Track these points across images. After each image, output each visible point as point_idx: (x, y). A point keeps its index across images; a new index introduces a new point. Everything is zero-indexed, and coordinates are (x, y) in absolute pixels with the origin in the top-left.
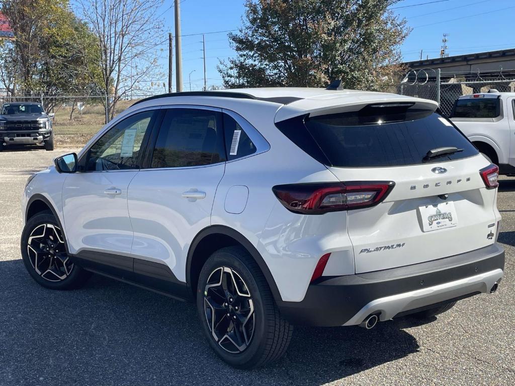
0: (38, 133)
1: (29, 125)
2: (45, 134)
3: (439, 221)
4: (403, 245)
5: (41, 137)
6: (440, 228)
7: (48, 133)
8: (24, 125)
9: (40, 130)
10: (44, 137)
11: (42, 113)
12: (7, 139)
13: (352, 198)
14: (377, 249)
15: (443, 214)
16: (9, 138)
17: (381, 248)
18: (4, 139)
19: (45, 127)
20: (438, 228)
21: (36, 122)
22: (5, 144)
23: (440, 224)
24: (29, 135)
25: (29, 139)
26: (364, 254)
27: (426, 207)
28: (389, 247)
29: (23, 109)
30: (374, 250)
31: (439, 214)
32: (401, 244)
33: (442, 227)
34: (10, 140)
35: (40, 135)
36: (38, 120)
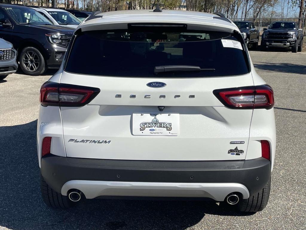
0: (287, 41)
1: (282, 36)
2: (292, 42)
3: (153, 128)
4: (109, 142)
5: (289, 43)
6: (153, 134)
7: (293, 42)
8: (279, 36)
9: (289, 39)
10: (290, 44)
11: (294, 28)
12: (267, 43)
13: (65, 97)
14: (83, 141)
15: (161, 124)
16: (269, 43)
17: (87, 141)
18: (266, 44)
19: (292, 38)
20: (151, 134)
21: (287, 34)
22: (267, 47)
23: (155, 132)
24: (281, 42)
25: (281, 44)
26: (72, 142)
27: (142, 115)
28: (94, 142)
29: (283, 25)
30: (80, 142)
31: (156, 123)
32: (107, 141)
33: (157, 134)
34: (270, 44)
35: (288, 42)
36: (288, 32)
